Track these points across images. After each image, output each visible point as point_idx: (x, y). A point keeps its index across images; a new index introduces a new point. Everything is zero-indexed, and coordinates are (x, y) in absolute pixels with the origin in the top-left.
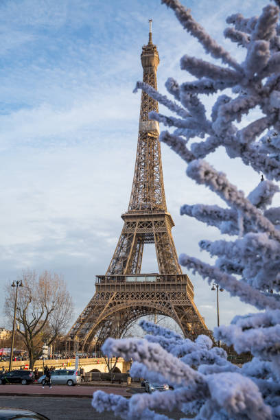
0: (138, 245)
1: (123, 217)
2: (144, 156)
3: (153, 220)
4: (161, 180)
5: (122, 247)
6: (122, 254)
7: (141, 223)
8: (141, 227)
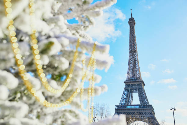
0: (131, 93)
1: (125, 82)
2: (132, 58)
3: (136, 83)
4: (139, 67)
5: (125, 94)
6: (125, 97)
7: (132, 84)
8: (132, 86)
